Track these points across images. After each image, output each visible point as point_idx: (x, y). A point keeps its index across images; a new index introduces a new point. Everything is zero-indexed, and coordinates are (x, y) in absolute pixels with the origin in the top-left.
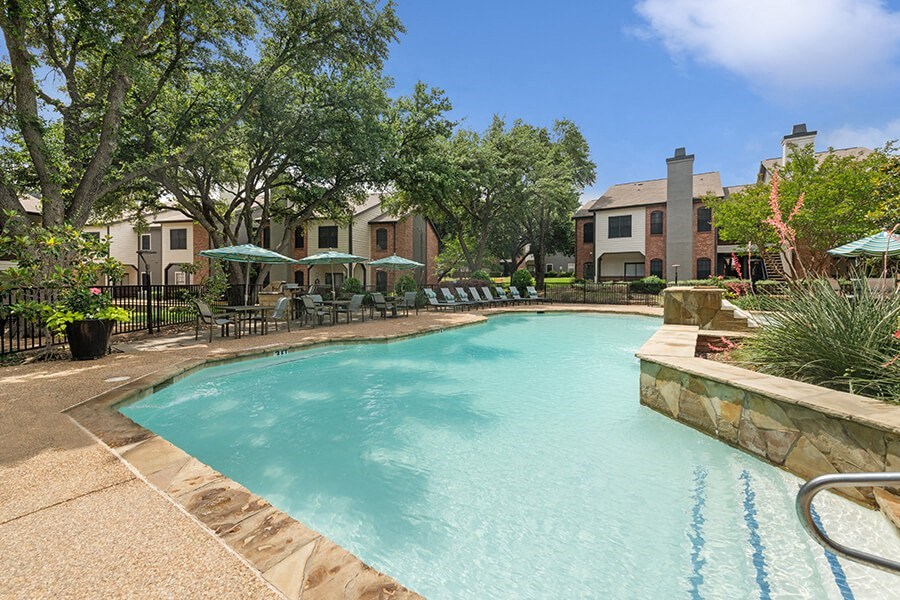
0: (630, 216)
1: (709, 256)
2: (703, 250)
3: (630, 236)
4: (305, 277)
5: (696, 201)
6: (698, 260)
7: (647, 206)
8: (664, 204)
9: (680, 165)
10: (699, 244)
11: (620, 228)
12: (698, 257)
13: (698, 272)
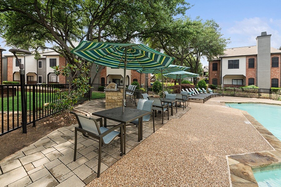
0: (239, 60)
1: (277, 78)
2: (275, 75)
3: (239, 68)
4: (106, 80)
5: (272, 54)
6: (272, 79)
7: (247, 56)
8: (256, 55)
9: (264, 39)
10: (272, 72)
11: (234, 64)
12: (273, 78)
13: (272, 84)
